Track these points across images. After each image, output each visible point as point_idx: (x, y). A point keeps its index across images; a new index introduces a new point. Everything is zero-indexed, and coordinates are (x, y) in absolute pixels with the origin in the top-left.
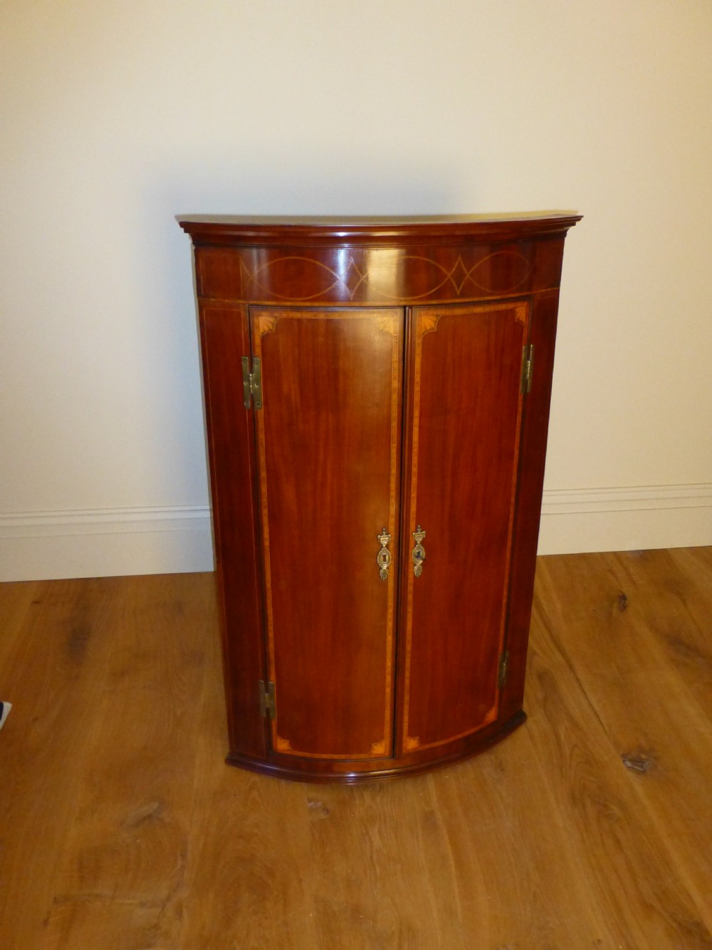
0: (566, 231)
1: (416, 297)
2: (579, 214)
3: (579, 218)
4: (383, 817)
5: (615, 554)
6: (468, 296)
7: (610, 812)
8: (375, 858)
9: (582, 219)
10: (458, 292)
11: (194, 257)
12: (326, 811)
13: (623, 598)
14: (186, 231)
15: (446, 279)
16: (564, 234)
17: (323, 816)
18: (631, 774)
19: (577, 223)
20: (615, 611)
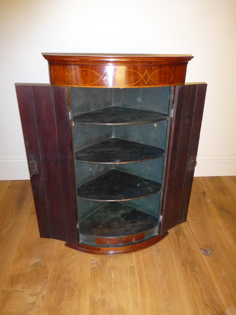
0: (188, 62)
1: (130, 85)
2: (192, 56)
3: (192, 57)
4: (116, 268)
5: (203, 177)
6: (150, 85)
7: (195, 269)
8: (112, 282)
9: (194, 58)
10: (146, 83)
11: (49, 69)
12: (97, 264)
13: (204, 193)
14: (46, 59)
15: (142, 78)
16: (187, 63)
17: (96, 266)
18: (203, 256)
19: (192, 59)
20: (201, 197)
